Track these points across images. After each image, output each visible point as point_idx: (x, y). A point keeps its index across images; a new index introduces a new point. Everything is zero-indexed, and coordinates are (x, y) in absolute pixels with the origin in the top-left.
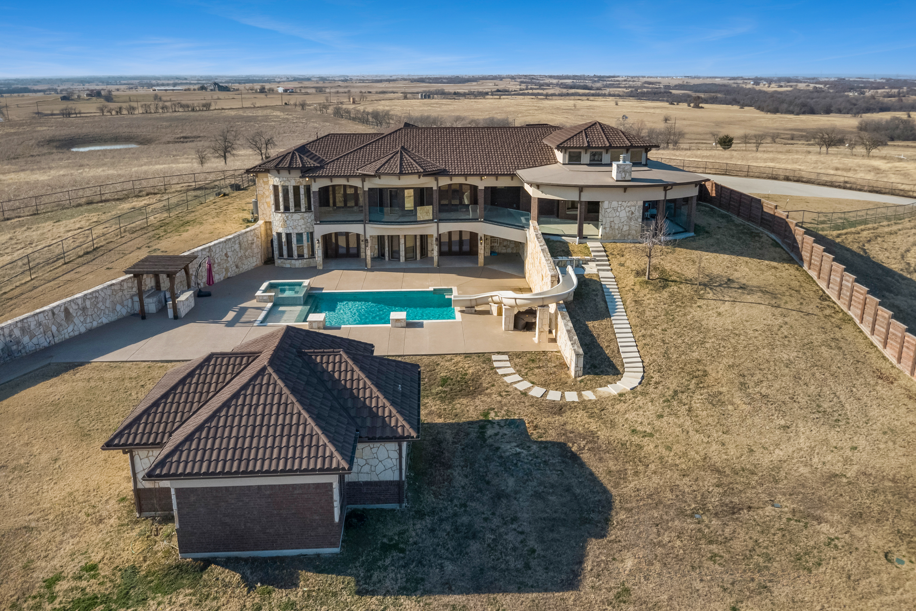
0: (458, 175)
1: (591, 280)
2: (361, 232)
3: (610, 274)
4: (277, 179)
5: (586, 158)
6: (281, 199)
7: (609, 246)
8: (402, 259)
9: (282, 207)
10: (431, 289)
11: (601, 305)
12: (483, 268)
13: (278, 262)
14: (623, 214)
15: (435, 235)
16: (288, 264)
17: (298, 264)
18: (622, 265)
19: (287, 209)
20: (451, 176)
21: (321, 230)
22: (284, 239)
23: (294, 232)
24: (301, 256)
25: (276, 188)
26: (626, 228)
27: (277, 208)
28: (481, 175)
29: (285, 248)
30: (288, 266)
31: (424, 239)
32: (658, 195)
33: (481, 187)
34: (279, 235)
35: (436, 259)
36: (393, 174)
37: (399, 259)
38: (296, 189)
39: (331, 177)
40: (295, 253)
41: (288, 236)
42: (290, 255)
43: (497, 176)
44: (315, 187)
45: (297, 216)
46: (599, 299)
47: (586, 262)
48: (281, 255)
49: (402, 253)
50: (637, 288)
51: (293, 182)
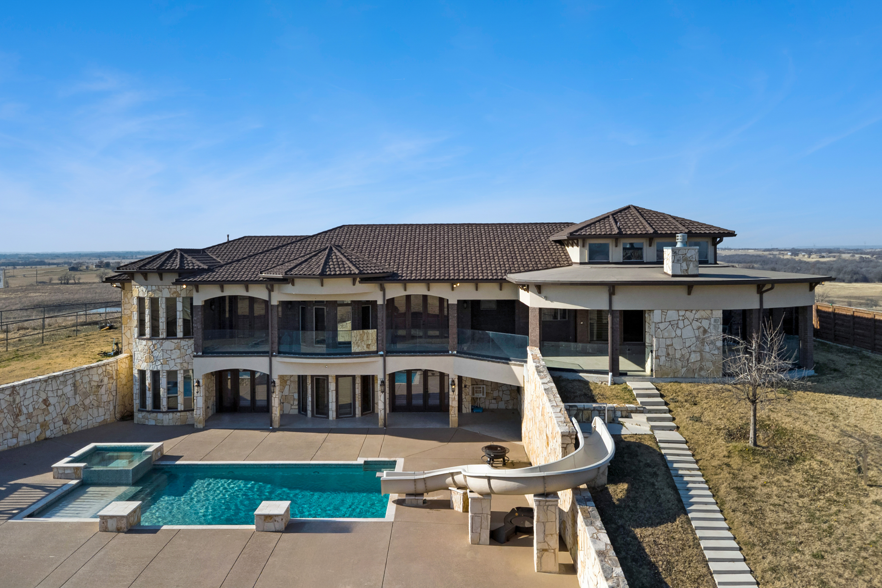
0: (415, 281)
1: (640, 445)
3: (675, 435)
4: (143, 288)
5: (616, 252)
6: (147, 318)
7: (668, 387)
8: (332, 414)
9: (148, 331)
10: (361, 461)
11: (667, 494)
13: (138, 416)
14: (688, 333)
15: (381, 376)
16: (152, 419)
17: (167, 419)
18: (698, 420)
19: (155, 332)
20: (405, 282)
21: (203, 366)
22: (148, 381)
23: (163, 369)
24: (172, 409)
25: (141, 300)
26: (695, 357)
27: (142, 334)
28: (452, 282)
29: (149, 395)
30: (152, 423)
31: (367, 381)
32: (747, 301)
33: (453, 301)
34: (142, 373)
35: (381, 414)
36: (311, 277)
37: (327, 414)
38: (171, 304)
39: (222, 284)
40: (164, 402)
41: (156, 374)
42: (156, 405)
43: (476, 282)
44: (199, 300)
45: (170, 344)
46: (660, 483)
47: (628, 414)
48: (143, 404)
49: (332, 406)
50: (736, 462)
51: (166, 293)
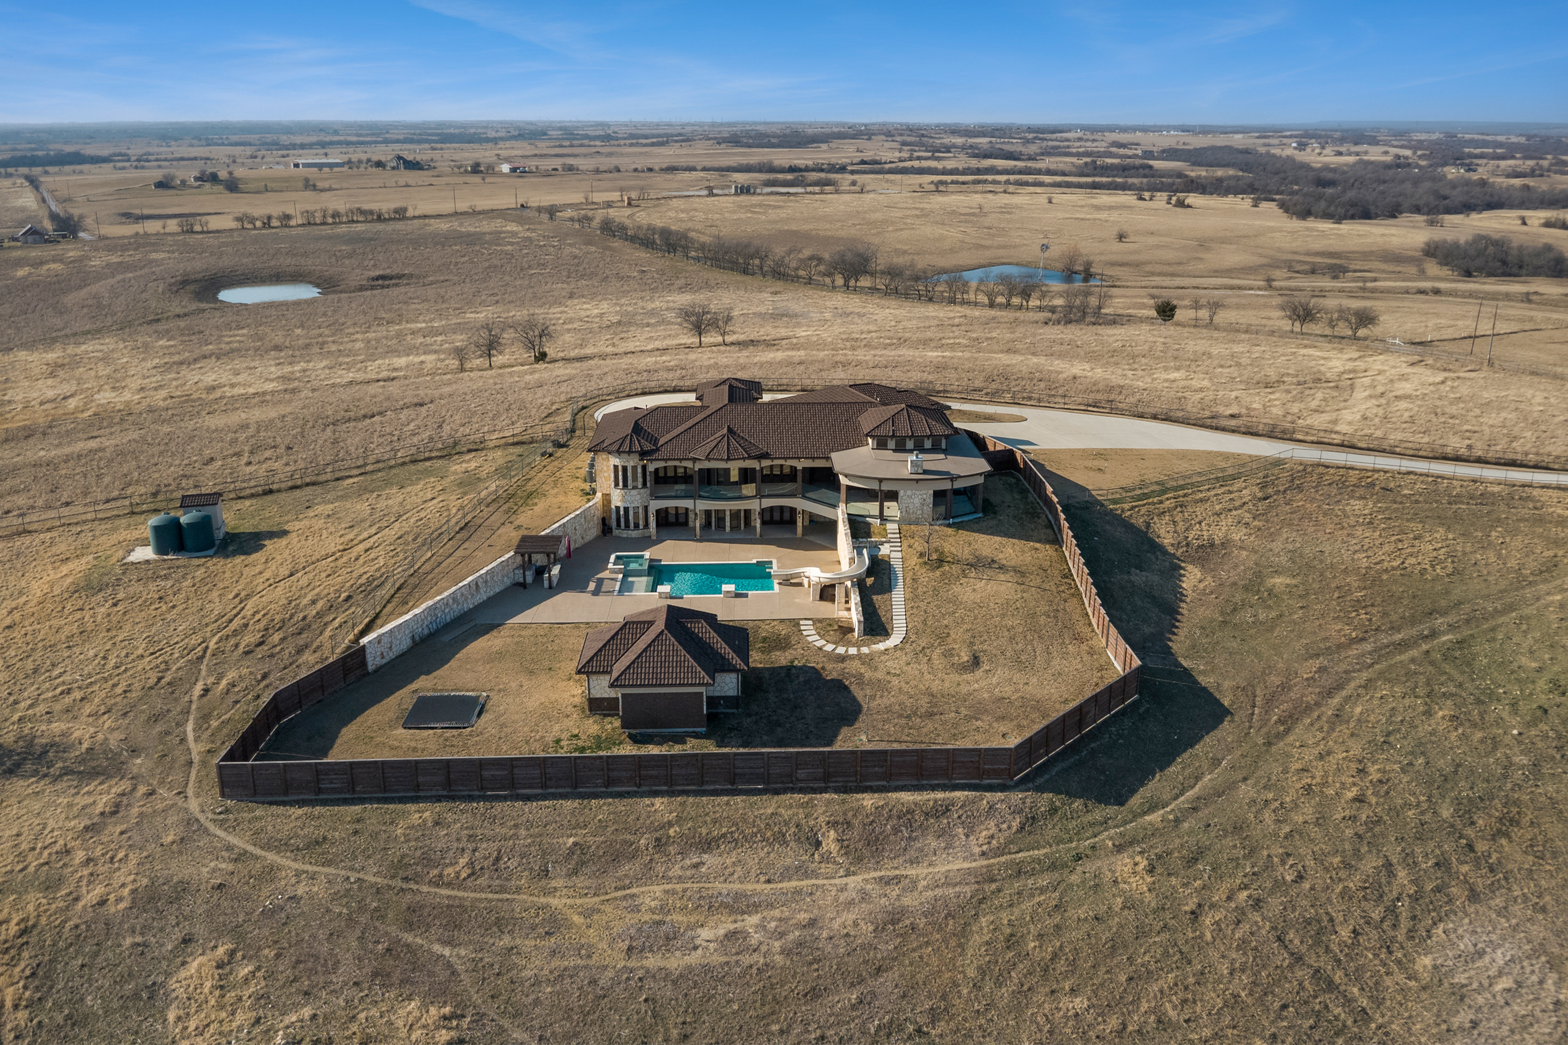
0: (777, 458)
1: (882, 560)
2: (691, 507)
3: (899, 555)
4: (617, 460)
5: (892, 444)
6: (620, 477)
7: (904, 527)
8: (728, 529)
9: (621, 484)
10: (754, 561)
11: (886, 582)
12: (801, 539)
13: (616, 532)
14: (917, 501)
15: (758, 509)
16: (624, 534)
17: (634, 534)
18: (910, 546)
19: (625, 485)
20: (773, 459)
21: (655, 505)
22: (622, 513)
23: (631, 506)
24: (637, 526)
25: (616, 467)
26: (919, 512)
27: (617, 485)
28: (799, 458)
29: (622, 520)
30: (625, 538)
31: (748, 513)
32: (946, 485)
33: (799, 467)
34: (618, 508)
35: (758, 530)
36: (722, 460)
37: (724, 528)
38: (634, 468)
39: (666, 460)
40: (632, 525)
41: (626, 509)
42: (627, 526)
43: (813, 458)
44: (651, 468)
45: (634, 492)
46: (885, 577)
47: (882, 543)
48: (619, 525)
49: (728, 524)
50: (917, 568)
51: (632, 463)
